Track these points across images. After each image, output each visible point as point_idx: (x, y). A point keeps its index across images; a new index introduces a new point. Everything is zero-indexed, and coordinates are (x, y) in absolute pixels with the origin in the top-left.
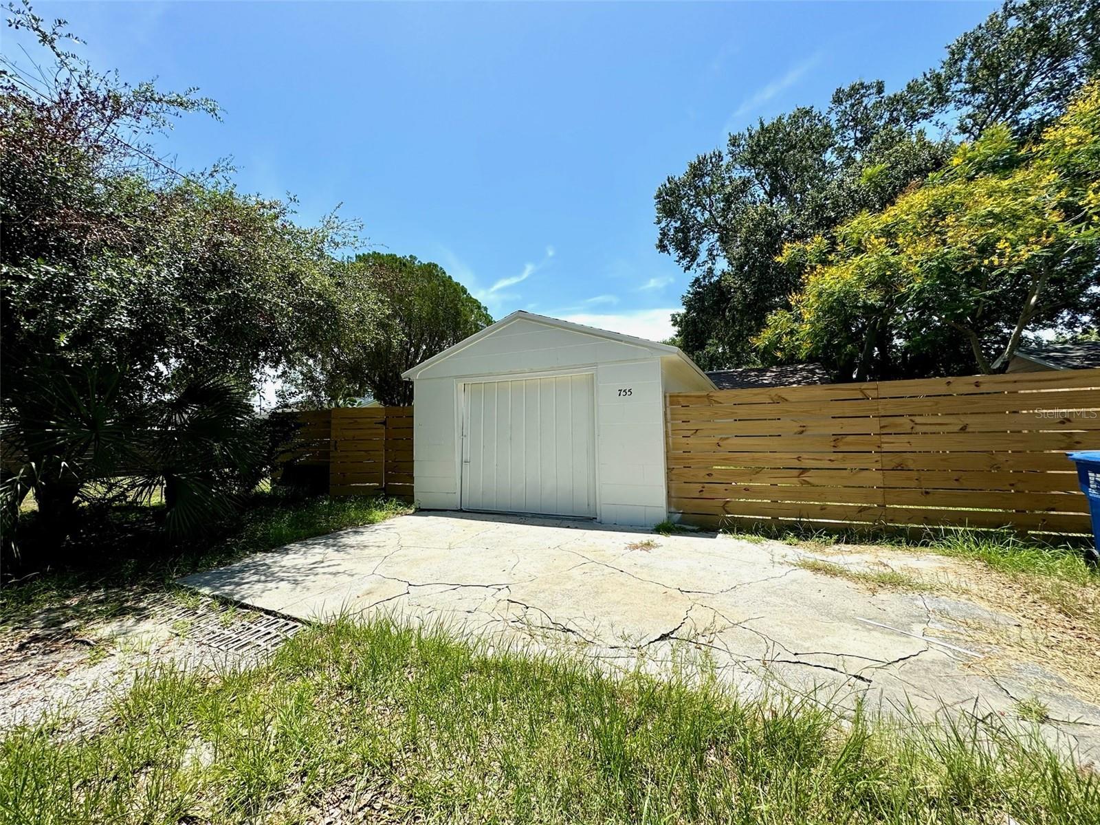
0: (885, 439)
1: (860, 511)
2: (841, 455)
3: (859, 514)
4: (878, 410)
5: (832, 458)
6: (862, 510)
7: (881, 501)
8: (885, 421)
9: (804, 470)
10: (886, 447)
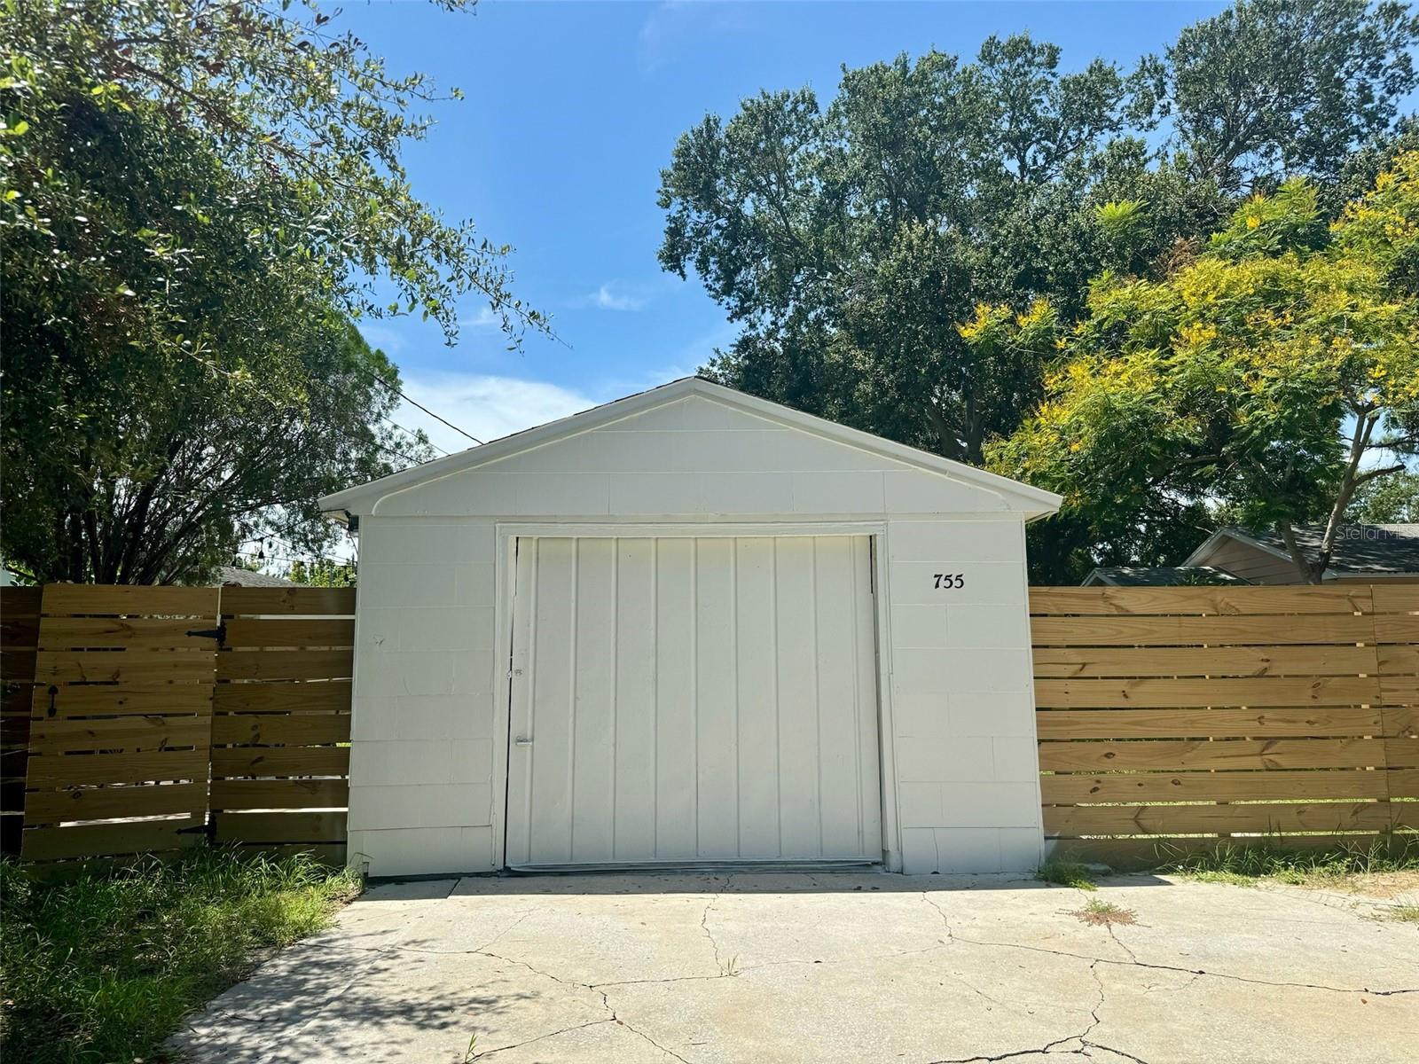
0: (1386, 683)
1: (1355, 813)
2: (1324, 712)
3: (1354, 818)
4: (1373, 633)
5: (1312, 719)
6: (1358, 809)
7: (1383, 791)
8: (1386, 652)
9: (1271, 741)
10: (1388, 699)
